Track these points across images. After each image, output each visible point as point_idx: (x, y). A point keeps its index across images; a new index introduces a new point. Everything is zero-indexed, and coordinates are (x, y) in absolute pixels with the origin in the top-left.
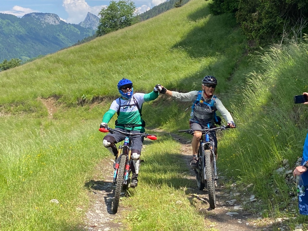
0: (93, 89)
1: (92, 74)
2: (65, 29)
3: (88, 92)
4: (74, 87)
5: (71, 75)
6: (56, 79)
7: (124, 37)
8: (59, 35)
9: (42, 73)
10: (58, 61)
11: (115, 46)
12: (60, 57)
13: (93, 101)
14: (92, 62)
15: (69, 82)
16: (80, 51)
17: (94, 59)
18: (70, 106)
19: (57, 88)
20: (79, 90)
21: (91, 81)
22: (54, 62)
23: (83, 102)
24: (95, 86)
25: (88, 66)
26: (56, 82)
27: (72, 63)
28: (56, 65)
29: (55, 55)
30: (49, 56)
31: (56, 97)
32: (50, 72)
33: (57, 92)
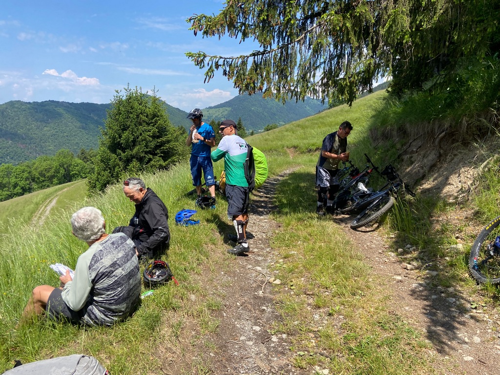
3: (313, 145)
5: (305, 135)
6: (296, 137)
9: (289, 134)
10: (299, 126)
12: (301, 123)
13: (316, 150)
14: (319, 127)
17: (320, 125)
18: (303, 153)
22: (296, 127)
23: (310, 151)
25: (316, 130)
26: (295, 139)
27: (307, 127)
28: (297, 128)
30: (294, 122)
31: (295, 147)
32: (293, 133)
33: (296, 144)
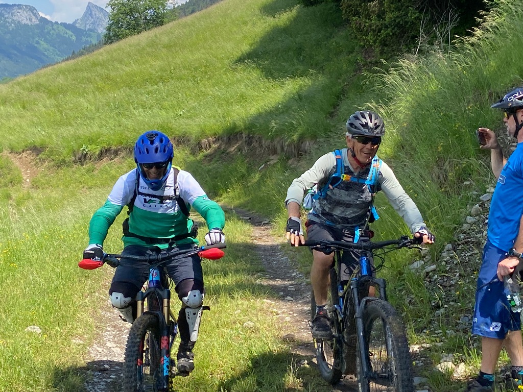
0: (99, 135)
1: (97, 110)
2: (49, 33)
4: (67, 131)
7: (152, 44)
8: (38, 43)
11: (136, 61)
15: (59, 124)
16: (75, 70)
19: (38, 135)
20: (77, 138)
21: (97, 121)
24: (104, 131)
29: (32, 77)
